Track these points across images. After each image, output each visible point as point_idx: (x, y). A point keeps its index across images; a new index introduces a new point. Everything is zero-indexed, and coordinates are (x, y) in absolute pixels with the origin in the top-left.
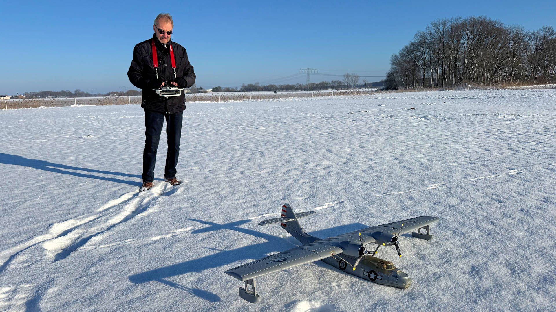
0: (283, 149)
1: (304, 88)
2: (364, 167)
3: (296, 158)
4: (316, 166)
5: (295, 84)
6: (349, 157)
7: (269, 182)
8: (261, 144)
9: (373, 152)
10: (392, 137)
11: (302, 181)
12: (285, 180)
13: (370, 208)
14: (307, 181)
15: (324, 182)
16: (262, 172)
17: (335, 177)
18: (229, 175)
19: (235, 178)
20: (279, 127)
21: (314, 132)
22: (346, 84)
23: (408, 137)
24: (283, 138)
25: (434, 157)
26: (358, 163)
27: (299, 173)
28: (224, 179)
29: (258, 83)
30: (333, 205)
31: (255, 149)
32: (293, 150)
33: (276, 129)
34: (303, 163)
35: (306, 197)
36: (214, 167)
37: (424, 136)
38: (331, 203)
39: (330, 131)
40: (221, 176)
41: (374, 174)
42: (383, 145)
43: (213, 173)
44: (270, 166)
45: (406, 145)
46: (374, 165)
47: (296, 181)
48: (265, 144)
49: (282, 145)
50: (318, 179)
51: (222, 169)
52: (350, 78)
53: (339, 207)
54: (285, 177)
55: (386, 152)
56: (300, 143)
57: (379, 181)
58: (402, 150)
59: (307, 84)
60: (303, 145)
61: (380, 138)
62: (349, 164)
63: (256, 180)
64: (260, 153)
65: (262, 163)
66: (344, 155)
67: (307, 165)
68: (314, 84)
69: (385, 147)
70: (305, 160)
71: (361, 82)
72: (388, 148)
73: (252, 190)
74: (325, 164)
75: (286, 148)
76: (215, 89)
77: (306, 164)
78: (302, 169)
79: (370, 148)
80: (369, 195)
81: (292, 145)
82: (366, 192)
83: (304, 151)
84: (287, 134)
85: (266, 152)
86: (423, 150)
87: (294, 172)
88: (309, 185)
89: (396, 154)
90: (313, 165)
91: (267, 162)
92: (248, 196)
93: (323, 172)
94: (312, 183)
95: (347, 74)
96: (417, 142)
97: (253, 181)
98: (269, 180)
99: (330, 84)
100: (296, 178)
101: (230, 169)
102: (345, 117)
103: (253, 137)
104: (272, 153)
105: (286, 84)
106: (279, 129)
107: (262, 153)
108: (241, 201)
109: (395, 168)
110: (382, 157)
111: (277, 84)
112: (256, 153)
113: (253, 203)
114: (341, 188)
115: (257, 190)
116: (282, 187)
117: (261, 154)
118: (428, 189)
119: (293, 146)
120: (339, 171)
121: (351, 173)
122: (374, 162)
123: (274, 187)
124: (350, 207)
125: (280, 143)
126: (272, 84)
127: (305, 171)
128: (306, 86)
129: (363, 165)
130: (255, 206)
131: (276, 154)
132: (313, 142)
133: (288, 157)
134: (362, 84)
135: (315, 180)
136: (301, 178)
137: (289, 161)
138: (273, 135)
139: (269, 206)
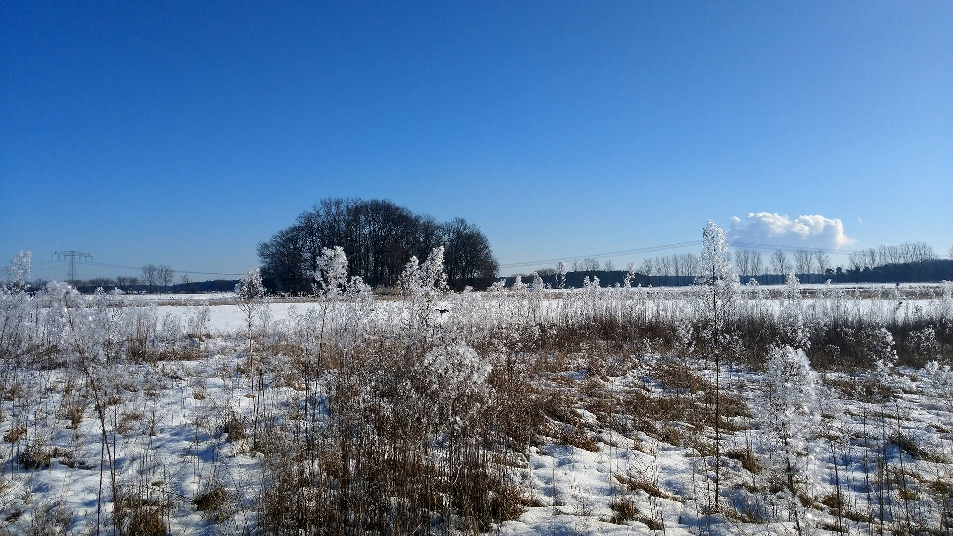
22: (148, 285)
52: (155, 273)
95: (150, 266)
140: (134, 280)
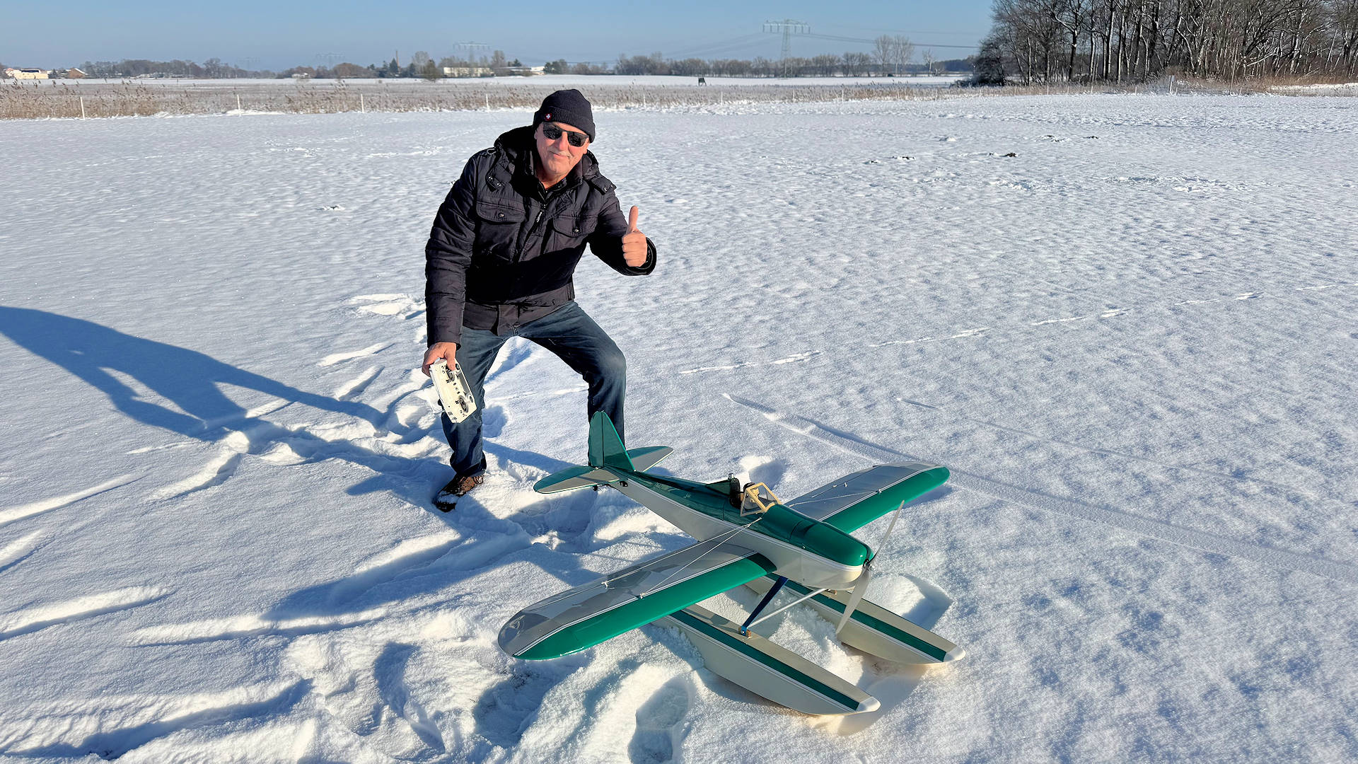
0: (725, 254)
1: (775, 70)
2: (866, 296)
3: (748, 274)
4: (784, 291)
5: (752, 60)
6: (844, 275)
7: (703, 319)
8: (684, 240)
9: (889, 267)
10: (937, 232)
11: (758, 318)
12: (730, 315)
13: (854, 364)
14: (767, 318)
15: (793, 321)
16: (690, 300)
17: (813, 312)
18: (635, 303)
19: (645, 308)
20: (716, 198)
21: (787, 215)
22: (880, 63)
23: (968, 235)
24: (726, 228)
25: (995, 280)
26: (857, 287)
27: (753, 303)
28: (628, 310)
29: (660, 55)
30: (803, 358)
31: (673, 252)
32: (745, 257)
33: (711, 204)
34: (762, 285)
35: (763, 344)
36: (605, 286)
37: (1000, 232)
38: (800, 355)
39: (819, 213)
40: (621, 304)
41: (879, 310)
42: (914, 251)
43: (606, 298)
44: (702, 288)
45: (957, 252)
46: (885, 293)
47: (748, 317)
48: (690, 242)
49: (723, 244)
50: (786, 315)
51: (621, 292)
52: (890, 48)
53: (811, 361)
54: (730, 311)
55: (914, 266)
56: (758, 241)
57: (883, 322)
58: (945, 264)
59: (783, 59)
60: (763, 247)
61: (912, 234)
62: (841, 288)
63: (682, 313)
64: (684, 260)
65: (688, 282)
66: (837, 269)
67: (769, 290)
68: (798, 61)
69: (915, 255)
70: (764, 278)
71: (917, 59)
72: (920, 258)
73: (677, 330)
74: (798, 287)
75: (730, 251)
76: (552, 66)
77: (767, 286)
78: (758, 296)
79: (887, 258)
80: (860, 344)
81: (742, 246)
82: (856, 341)
83: (764, 260)
84: (733, 218)
85: (695, 261)
86: (982, 265)
87: (745, 302)
88: (768, 325)
89: (929, 271)
90: (778, 288)
91: (698, 280)
92: (673, 341)
93: (793, 304)
94: (774, 322)
95: (885, 37)
96: (980, 247)
97: (677, 315)
98: (703, 314)
99: (839, 61)
100: (749, 311)
101: (634, 292)
102: (857, 176)
103: (667, 223)
104: (705, 261)
105: (730, 59)
106: (715, 203)
107: (687, 261)
108: (664, 348)
109: (917, 299)
110: (903, 276)
111: (708, 59)
112: (676, 260)
113: (682, 352)
114: (819, 332)
115: (686, 331)
116: (725, 328)
117: (684, 263)
118: (954, 337)
119: (744, 249)
120: (822, 302)
121: (841, 307)
122: (886, 286)
123: (712, 326)
124: (825, 362)
125: (719, 239)
126: (695, 58)
127: (763, 300)
128: (779, 66)
129: (865, 291)
130: (687, 355)
131: (713, 264)
132: (783, 240)
133: (735, 272)
134: (920, 63)
135: (779, 319)
136: (756, 313)
137: (736, 281)
138: (705, 220)
139: (707, 357)
140: (864, 59)
